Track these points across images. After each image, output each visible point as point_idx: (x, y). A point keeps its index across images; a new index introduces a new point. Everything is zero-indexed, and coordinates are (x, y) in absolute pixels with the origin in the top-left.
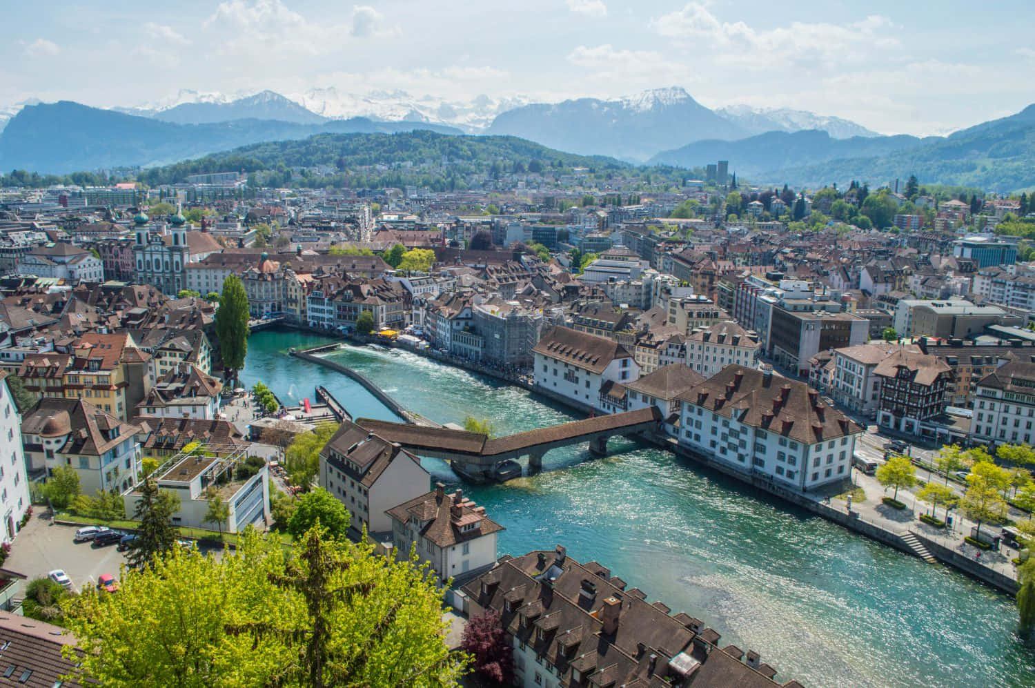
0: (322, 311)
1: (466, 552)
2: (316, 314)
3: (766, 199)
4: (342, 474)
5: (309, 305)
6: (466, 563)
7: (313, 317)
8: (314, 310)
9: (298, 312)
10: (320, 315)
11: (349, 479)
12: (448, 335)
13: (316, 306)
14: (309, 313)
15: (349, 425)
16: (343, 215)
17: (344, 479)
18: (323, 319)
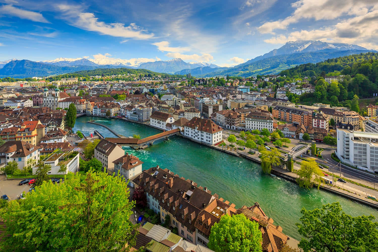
0: (97, 111)
1: (134, 171)
2: (95, 112)
3: (199, 81)
4: (101, 153)
5: (93, 110)
6: (134, 174)
7: (94, 113)
8: (94, 111)
9: (90, 112)
10: (96, 112)
11: (102, 154)
12: (129, 115)
13: (95, 110)
14: (93, 112)
15: (103, 140)
16: (103, 88)
17: (101, 154)
18: (97, 113)
